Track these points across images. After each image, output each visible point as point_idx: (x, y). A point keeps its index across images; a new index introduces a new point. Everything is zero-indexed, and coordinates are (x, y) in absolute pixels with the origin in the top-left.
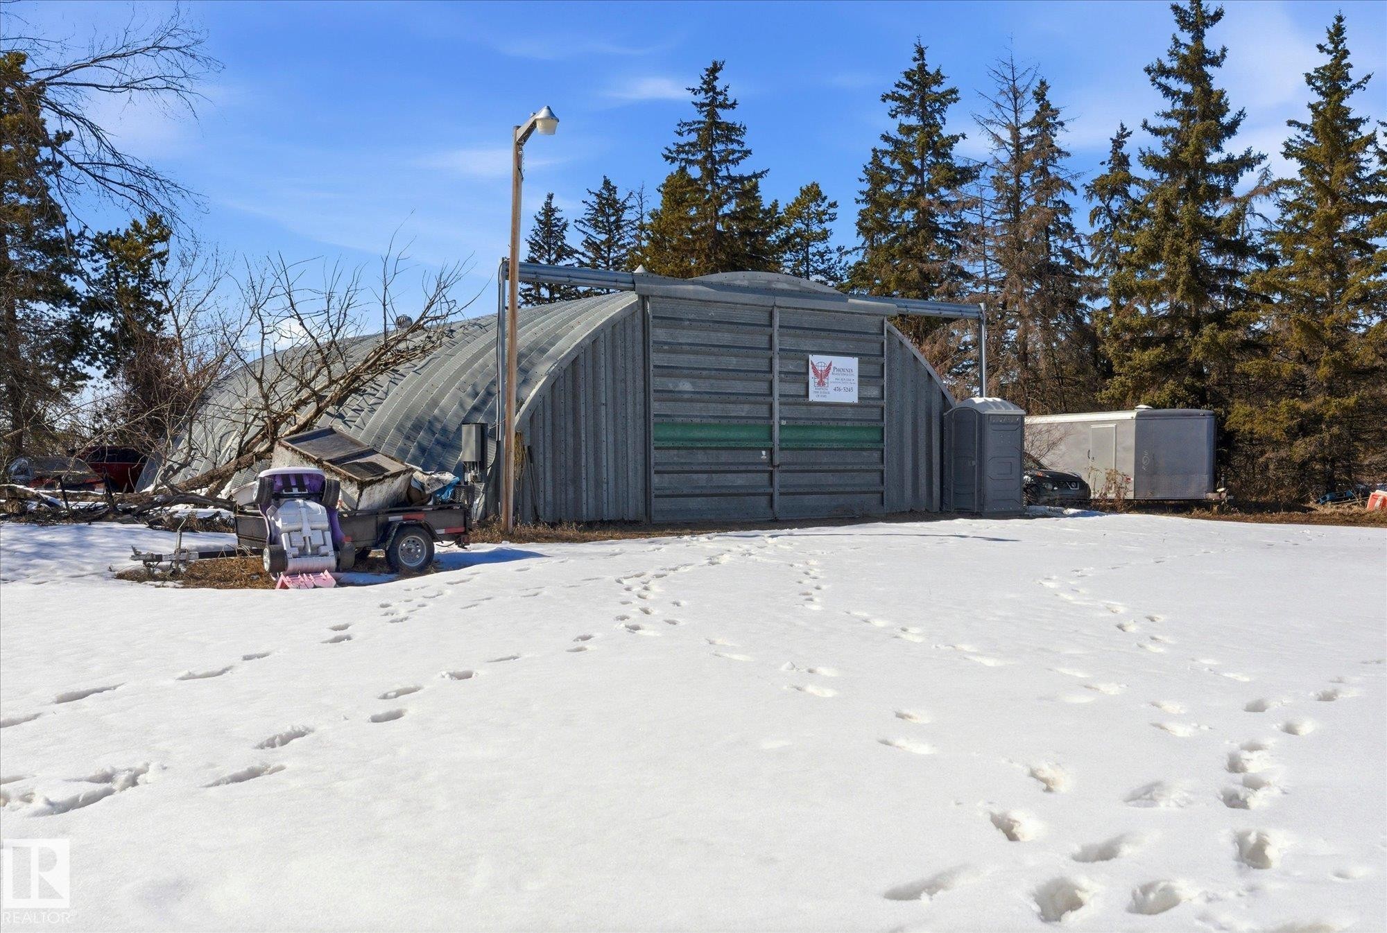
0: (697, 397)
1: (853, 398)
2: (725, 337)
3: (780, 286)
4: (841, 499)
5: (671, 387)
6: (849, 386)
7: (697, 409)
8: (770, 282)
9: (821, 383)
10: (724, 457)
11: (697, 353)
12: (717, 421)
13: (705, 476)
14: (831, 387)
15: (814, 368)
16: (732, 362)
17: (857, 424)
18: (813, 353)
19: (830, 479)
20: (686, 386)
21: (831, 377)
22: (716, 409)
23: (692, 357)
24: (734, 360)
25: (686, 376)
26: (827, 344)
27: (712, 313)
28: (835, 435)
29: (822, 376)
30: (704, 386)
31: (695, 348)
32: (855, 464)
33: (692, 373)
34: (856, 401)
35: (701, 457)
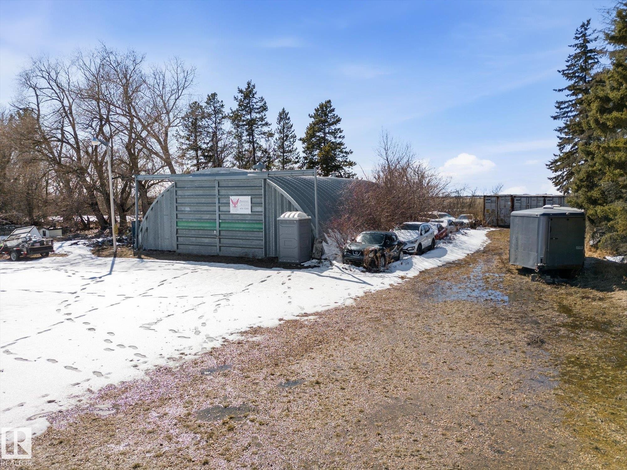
0: (190, 212)
1: (249, 212)
2: (201, 192)
3: (222, 172)
4: (246, 250)
5: (183, 209)
6: (247, 207)
7: (192, 216)
8: (218, 171)
9: (235, 207)
10: (201, 232)
11: (190, 198)
12: (196, 220)
13: (194, 239)
14: (239, 208)
15: (232, 201)
16: (203, 200)
17: (250, 222)
18: (232, 195)
19: (241, 242)
20: (188, 209)
21: (239, 204)
22: (198, 216)
23: (190, 199)
24: (204, 200)
25: (188, 206)
26: (239, 192)
27: (196, 184)
28: (243, 226)
29: (235, 204)
30: (194, 209)
31: (189, 196)
32: (251, 237)
33: (189, 205)
34: (250, 213)
35: (193, 232)
